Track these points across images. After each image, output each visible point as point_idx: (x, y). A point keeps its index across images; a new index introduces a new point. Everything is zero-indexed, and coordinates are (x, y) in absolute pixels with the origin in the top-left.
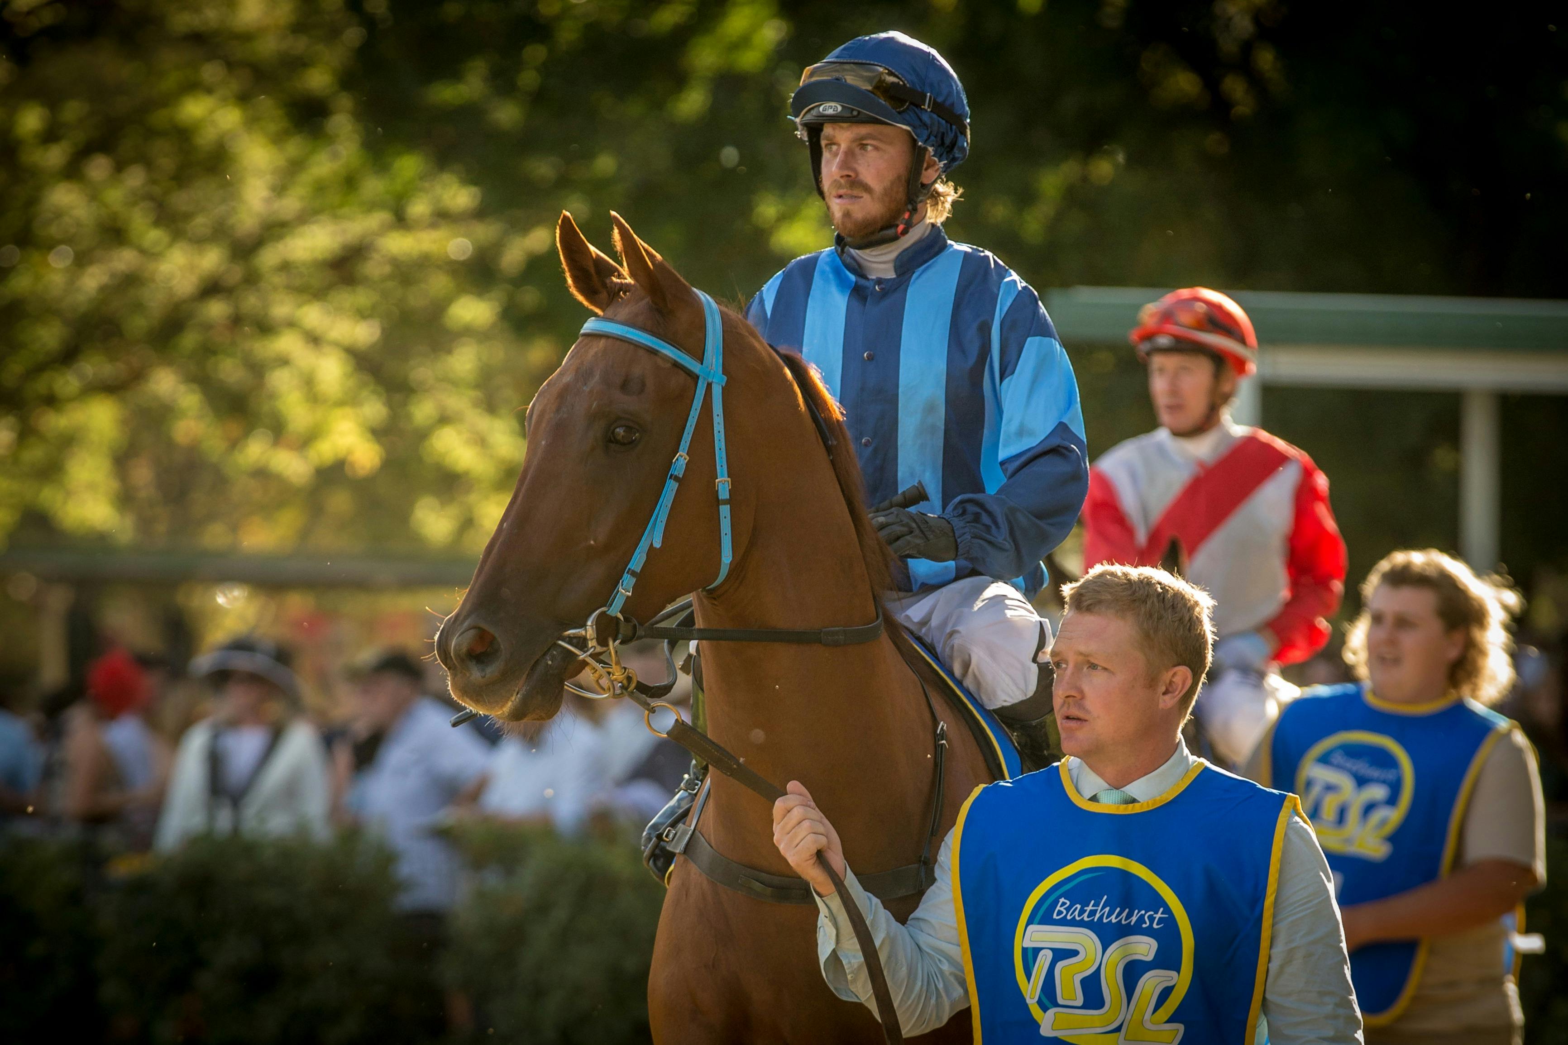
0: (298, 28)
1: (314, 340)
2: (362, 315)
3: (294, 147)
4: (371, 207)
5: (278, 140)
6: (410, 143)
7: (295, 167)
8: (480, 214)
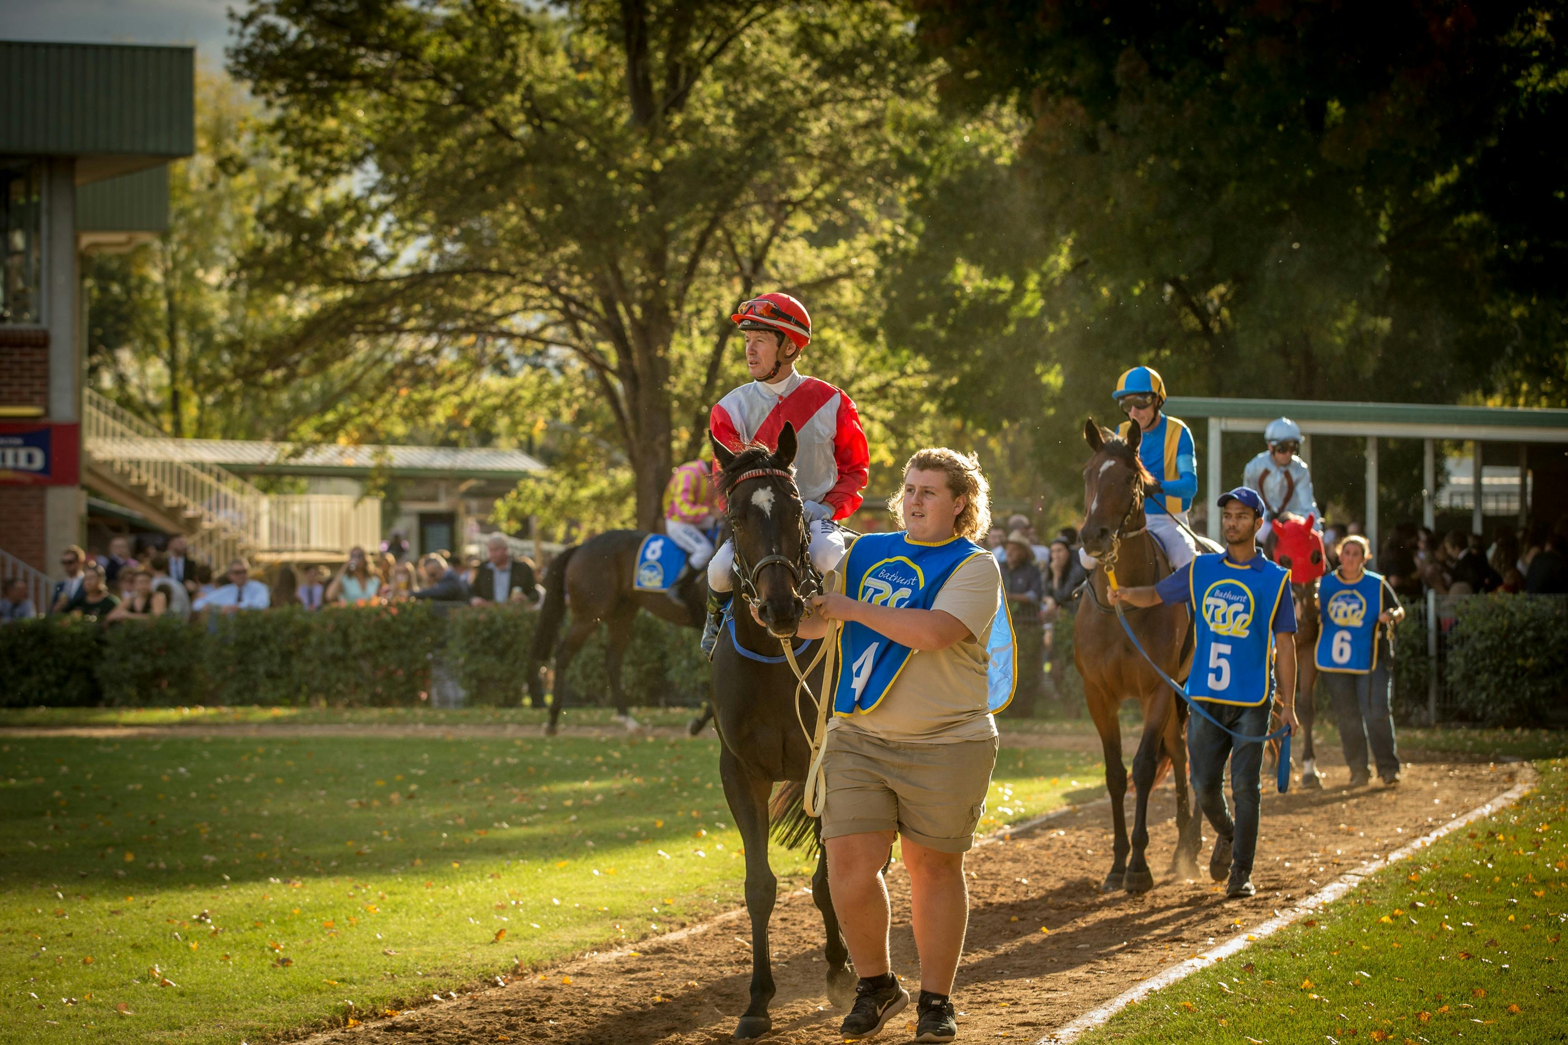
0: (866, 303)
1: (871, 419)
2: (888, 409)
3: (862, 348)
4: (891, 369)
5: (856, 345)
6: (905, 346)
7: (863, 355)
8: (931, 371)
